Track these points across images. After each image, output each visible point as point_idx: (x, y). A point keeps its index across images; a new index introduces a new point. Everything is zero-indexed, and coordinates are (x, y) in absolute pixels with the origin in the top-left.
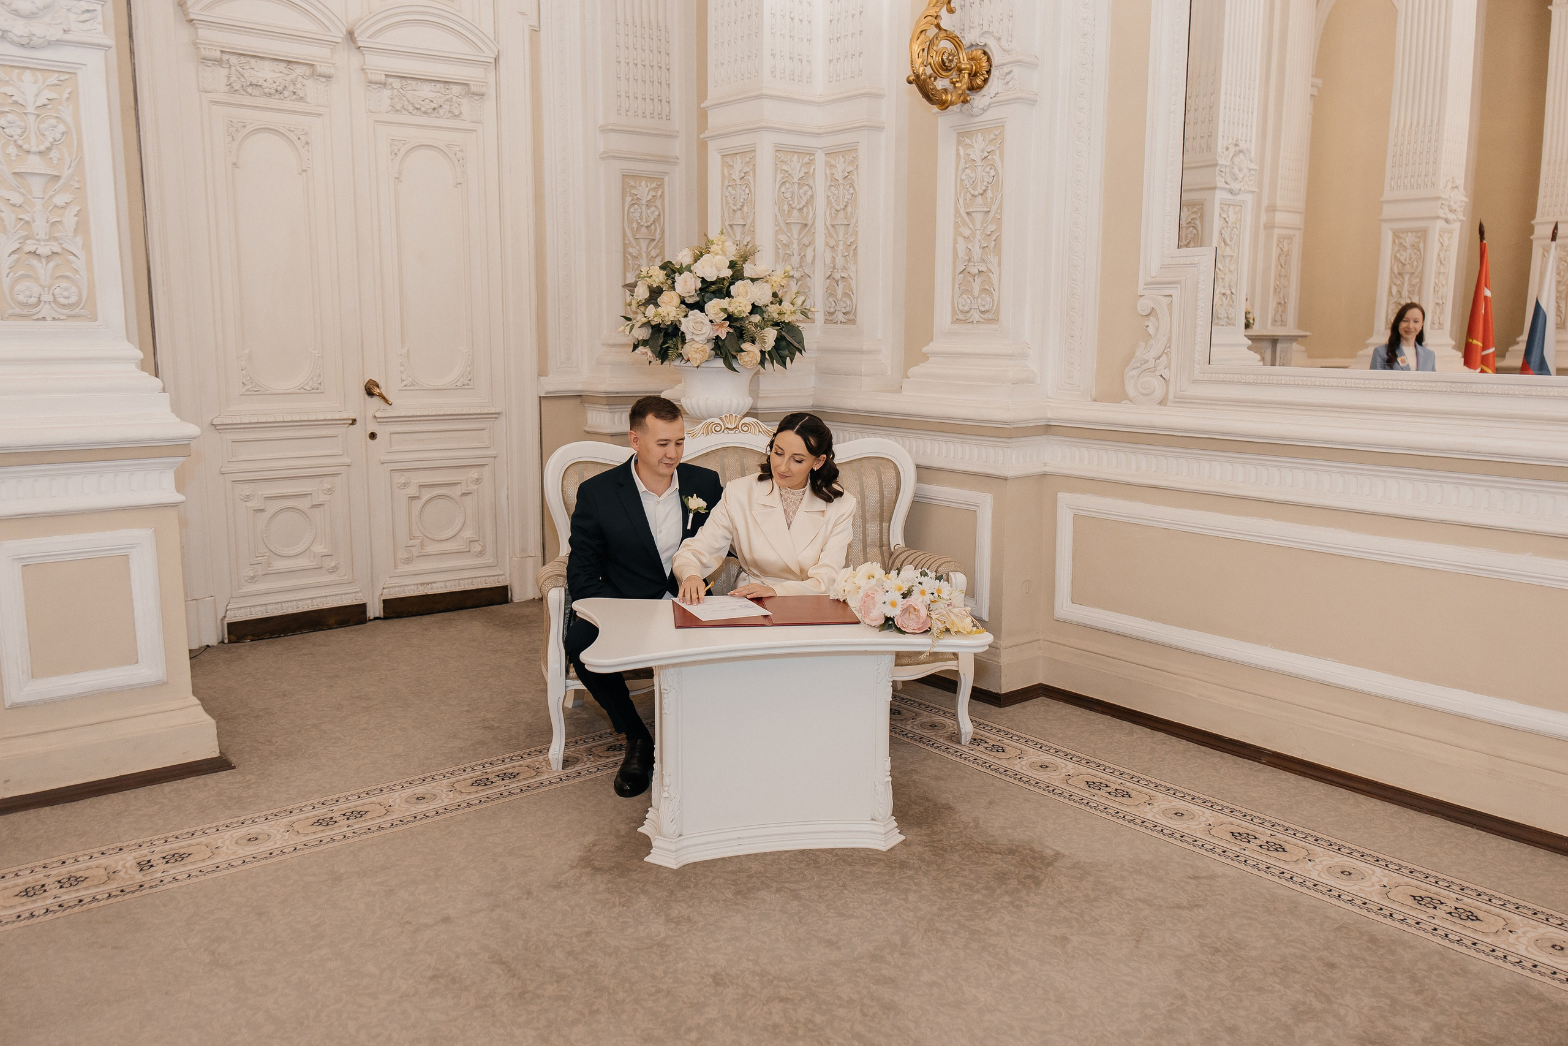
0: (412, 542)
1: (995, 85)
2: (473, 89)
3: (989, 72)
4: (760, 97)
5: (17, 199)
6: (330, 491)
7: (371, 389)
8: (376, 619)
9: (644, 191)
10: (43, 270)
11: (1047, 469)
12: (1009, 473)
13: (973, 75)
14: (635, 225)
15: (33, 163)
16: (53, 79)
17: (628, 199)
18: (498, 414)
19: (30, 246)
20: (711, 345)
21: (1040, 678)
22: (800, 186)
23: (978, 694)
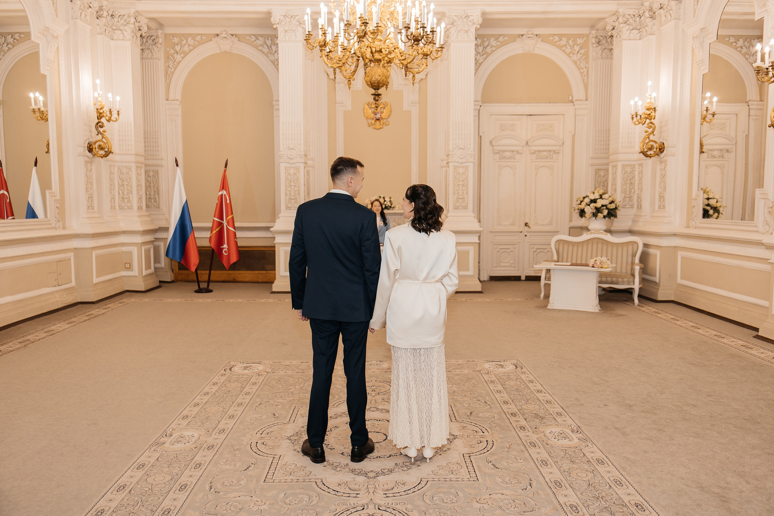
0: (534, 262)
1: (665, 152)
2: (556, 152)
3: (664, 148)
4: (618, 153)
5: (457, 189)
6: (515, 248)
7: (526, 224)
8: (523, 280)
9: (602, 173)
10: (460, 201)
11: (676, 245)
12: (662, 245)
13: (660, 149)
14: (599, 182)
15: (461, 183)
16: (465, 168)
17: (597, 176)
18: (558, 231)
19: (459, 197)
20: (592, 214)
21: (672, 299)
22: (630, 174)
23: (640, 296)
